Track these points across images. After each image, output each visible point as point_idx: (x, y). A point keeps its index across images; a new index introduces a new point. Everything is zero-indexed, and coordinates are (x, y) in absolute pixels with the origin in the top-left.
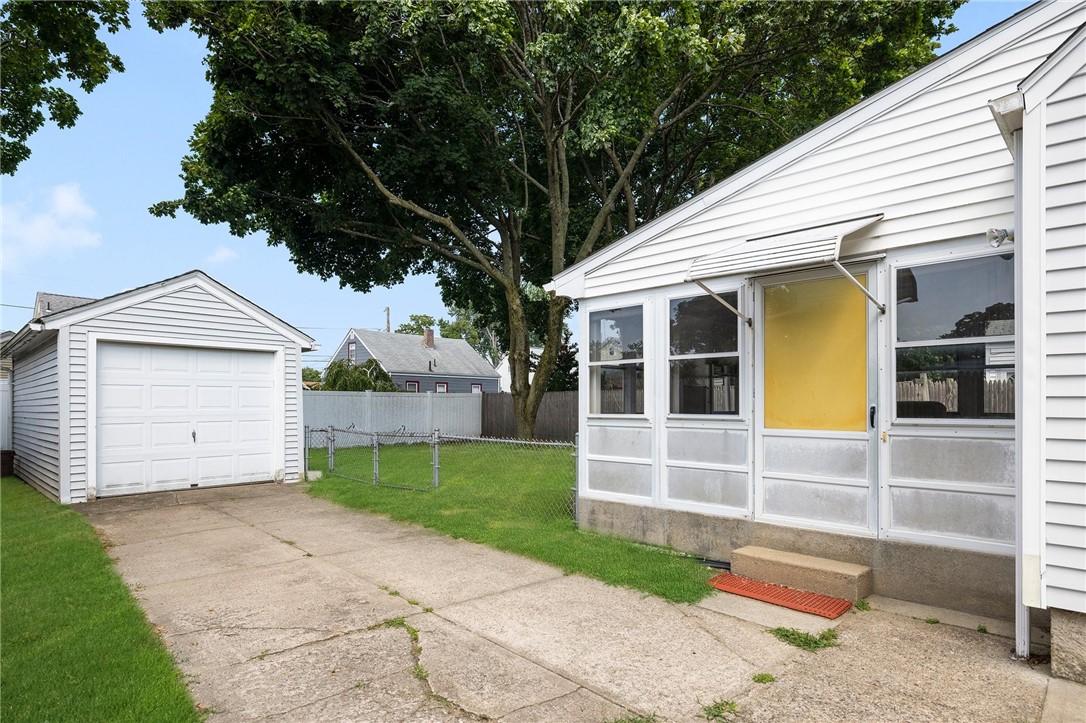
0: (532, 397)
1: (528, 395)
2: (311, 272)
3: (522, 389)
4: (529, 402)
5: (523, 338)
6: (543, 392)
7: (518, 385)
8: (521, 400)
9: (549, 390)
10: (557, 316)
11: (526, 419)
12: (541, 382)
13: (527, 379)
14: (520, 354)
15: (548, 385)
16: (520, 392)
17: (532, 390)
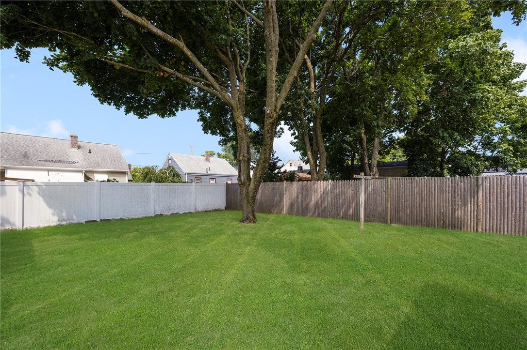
0: (252, 186)
1: (249, 185)
2: (109, 104)
3: (246, 181)
4: (250, 190)
5: (246, 144)
6: (260, 183)
7: (242, 178)
8: (245, 188)
9: (264, 181)
10: (270, 127)
11: (248, 202)
12: (258, 175)
13: (249, 173)
14: (243, 156)
15: (263, 179)
16: (244, 182)
17: (252, 181)
